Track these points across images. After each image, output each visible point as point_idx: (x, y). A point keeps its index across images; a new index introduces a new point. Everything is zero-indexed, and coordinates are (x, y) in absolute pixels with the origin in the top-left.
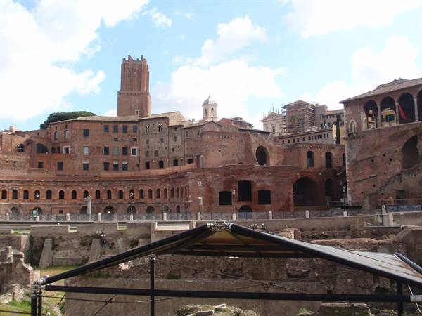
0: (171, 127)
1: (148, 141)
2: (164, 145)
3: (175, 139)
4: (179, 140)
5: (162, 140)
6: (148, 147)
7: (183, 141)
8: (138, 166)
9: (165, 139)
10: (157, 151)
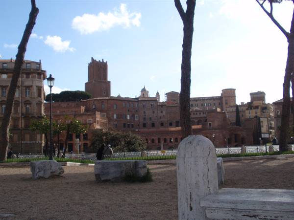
0: (159, 105)
1: (144, 113)
2: (155, 115)
3: (162, 112)
4: (164, 113)
5: (154, 112)
6: (145, 115)
7: (167, 113)
8: (138, 125)
9: (156, 112)
10: (150, 118)
